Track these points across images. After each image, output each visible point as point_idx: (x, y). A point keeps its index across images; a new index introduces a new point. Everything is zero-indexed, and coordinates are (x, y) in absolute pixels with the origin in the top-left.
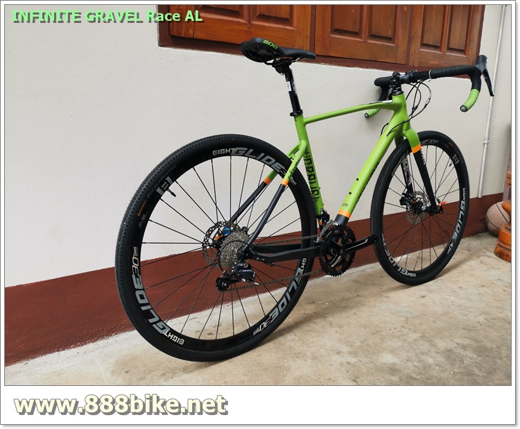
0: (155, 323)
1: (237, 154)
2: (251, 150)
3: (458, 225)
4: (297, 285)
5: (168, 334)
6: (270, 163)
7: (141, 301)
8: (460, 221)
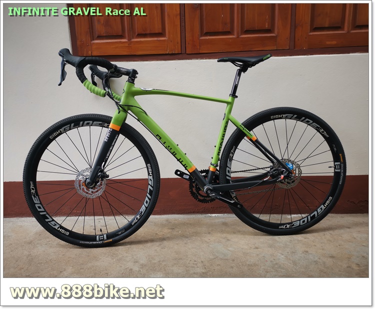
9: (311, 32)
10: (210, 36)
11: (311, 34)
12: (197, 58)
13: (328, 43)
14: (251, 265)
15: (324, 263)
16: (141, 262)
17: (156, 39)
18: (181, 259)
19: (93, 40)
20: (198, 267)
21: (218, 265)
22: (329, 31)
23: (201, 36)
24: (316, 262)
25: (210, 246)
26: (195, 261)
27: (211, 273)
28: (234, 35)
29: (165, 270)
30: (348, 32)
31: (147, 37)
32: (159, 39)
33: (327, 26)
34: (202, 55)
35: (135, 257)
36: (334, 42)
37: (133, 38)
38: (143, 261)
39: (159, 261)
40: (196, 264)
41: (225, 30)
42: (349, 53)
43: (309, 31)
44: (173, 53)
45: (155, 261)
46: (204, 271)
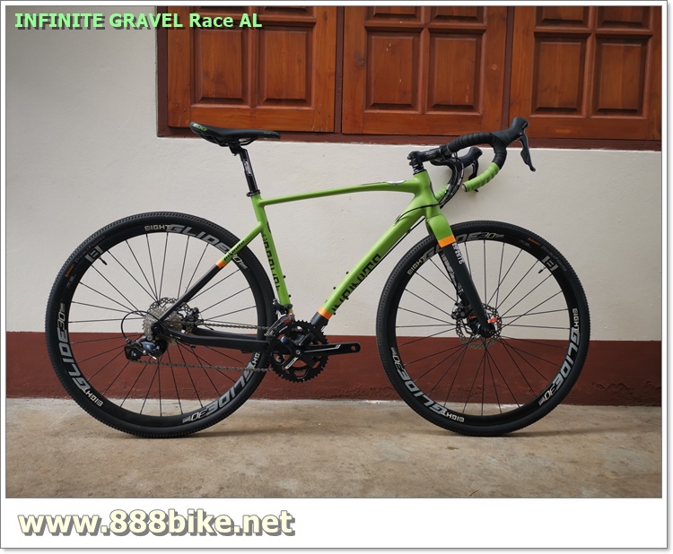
0: (75, 377)
1: (173, 230)
2: (189, 228)
3: (566, 364)
4: (246, 383)
5: (87, 391)
6: (214, 243)
7: (63, 353)
8: (568, 358)
9: (532, 113)
10: (380, 109)
11: (534, 116)
12: (358, 141)
13: (558, 131)
14: (445, 471)
15: (562, 470)
16: (259, 464)
17: (295, 108)
18: (327, 461)
19: (195, 103)
20: (356, 472)
21: (390, 470)
22: (559, 114)
23: (367, 108)
24: (549, 469)
25: (374, 444)
26: (351, 464)
27: (379, 480)
28: (416, 110)
29: (302, 476)
30: (588, 117)
31: (281, 105)
32: (300, 108)
33: (556, 105)
34: (366, 137)
35: (247, 458)
36: (567, 131)
37: (259, 104)
38: (263, 463)
39: (290, 464)
40: (353, 469)
41: (403, 102)
42: (589, 148)
43: (530, 112)
44: (322, 130)
45: (283, 464)
46: (367, 478)
